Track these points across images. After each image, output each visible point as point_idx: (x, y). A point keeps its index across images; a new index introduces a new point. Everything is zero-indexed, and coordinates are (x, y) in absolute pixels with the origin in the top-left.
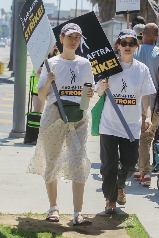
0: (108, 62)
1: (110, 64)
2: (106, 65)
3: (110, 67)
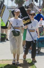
1: (28, 21)
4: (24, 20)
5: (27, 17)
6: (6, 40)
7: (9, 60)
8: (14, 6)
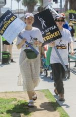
0: (55, 33)
2: (54, 35)
3: (56, 35)
4: (49, 33)
5: (55, 27)
6: (10, 62)
7: (15, 92)
8: (21, 10)
